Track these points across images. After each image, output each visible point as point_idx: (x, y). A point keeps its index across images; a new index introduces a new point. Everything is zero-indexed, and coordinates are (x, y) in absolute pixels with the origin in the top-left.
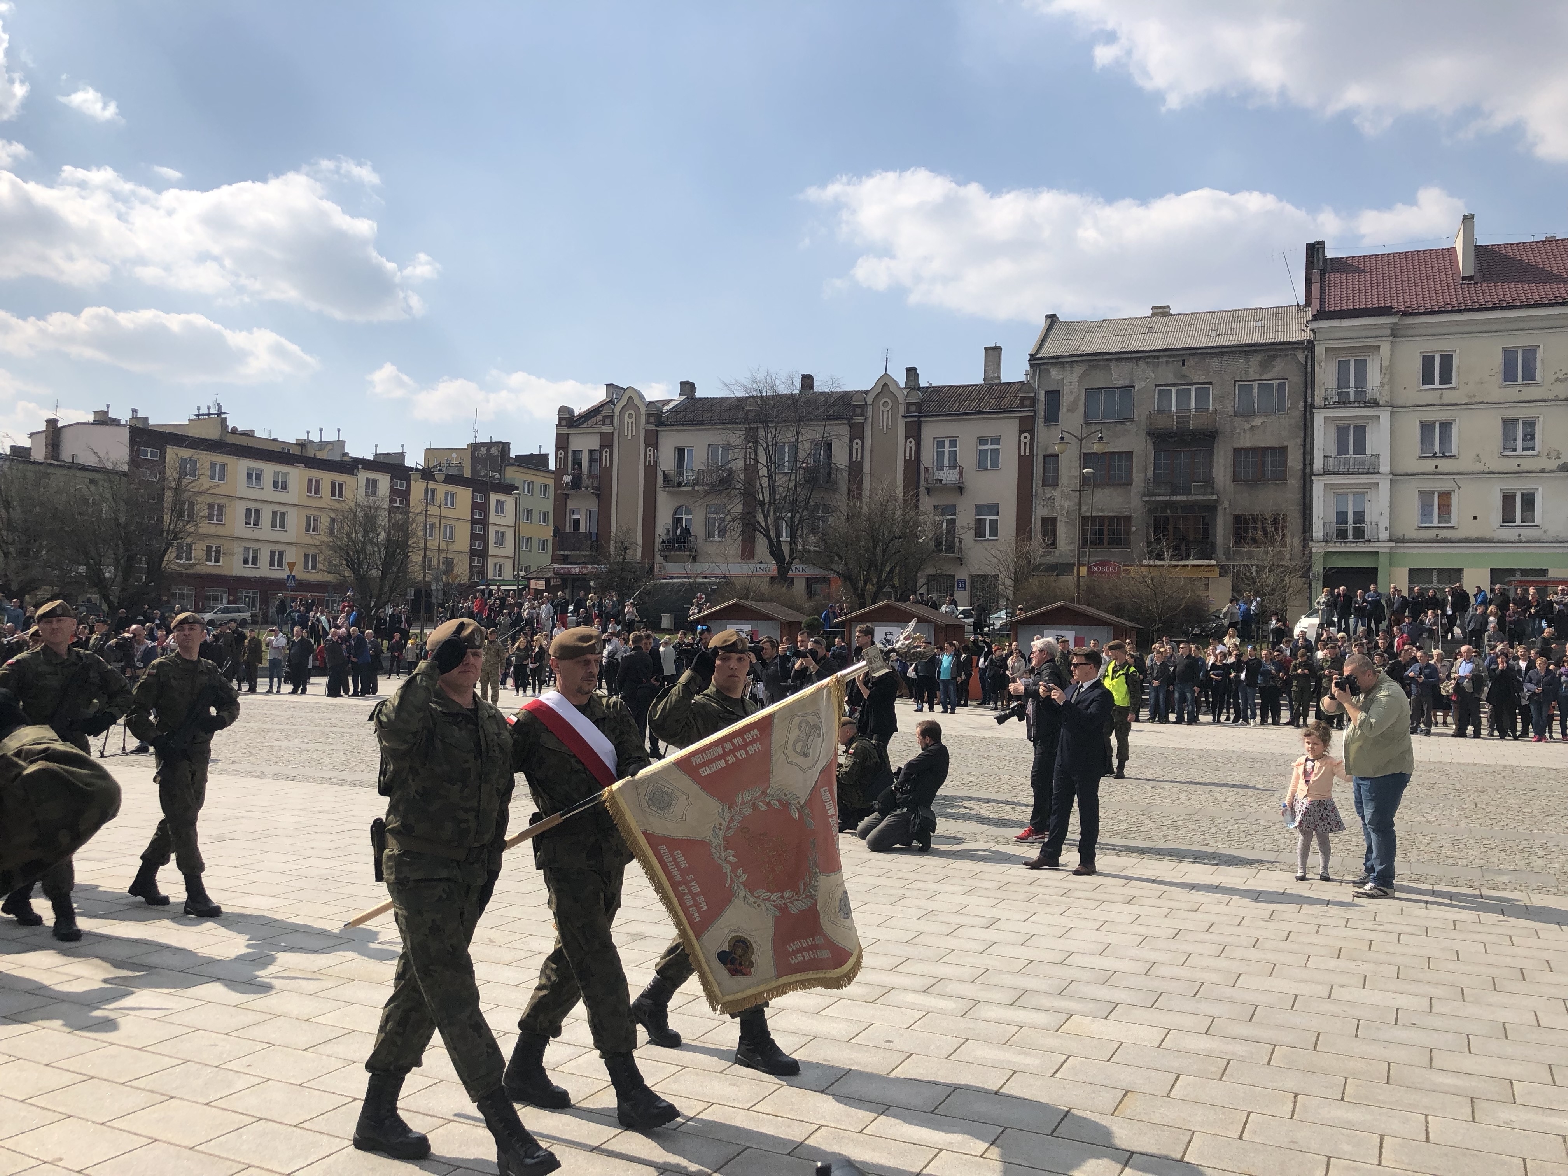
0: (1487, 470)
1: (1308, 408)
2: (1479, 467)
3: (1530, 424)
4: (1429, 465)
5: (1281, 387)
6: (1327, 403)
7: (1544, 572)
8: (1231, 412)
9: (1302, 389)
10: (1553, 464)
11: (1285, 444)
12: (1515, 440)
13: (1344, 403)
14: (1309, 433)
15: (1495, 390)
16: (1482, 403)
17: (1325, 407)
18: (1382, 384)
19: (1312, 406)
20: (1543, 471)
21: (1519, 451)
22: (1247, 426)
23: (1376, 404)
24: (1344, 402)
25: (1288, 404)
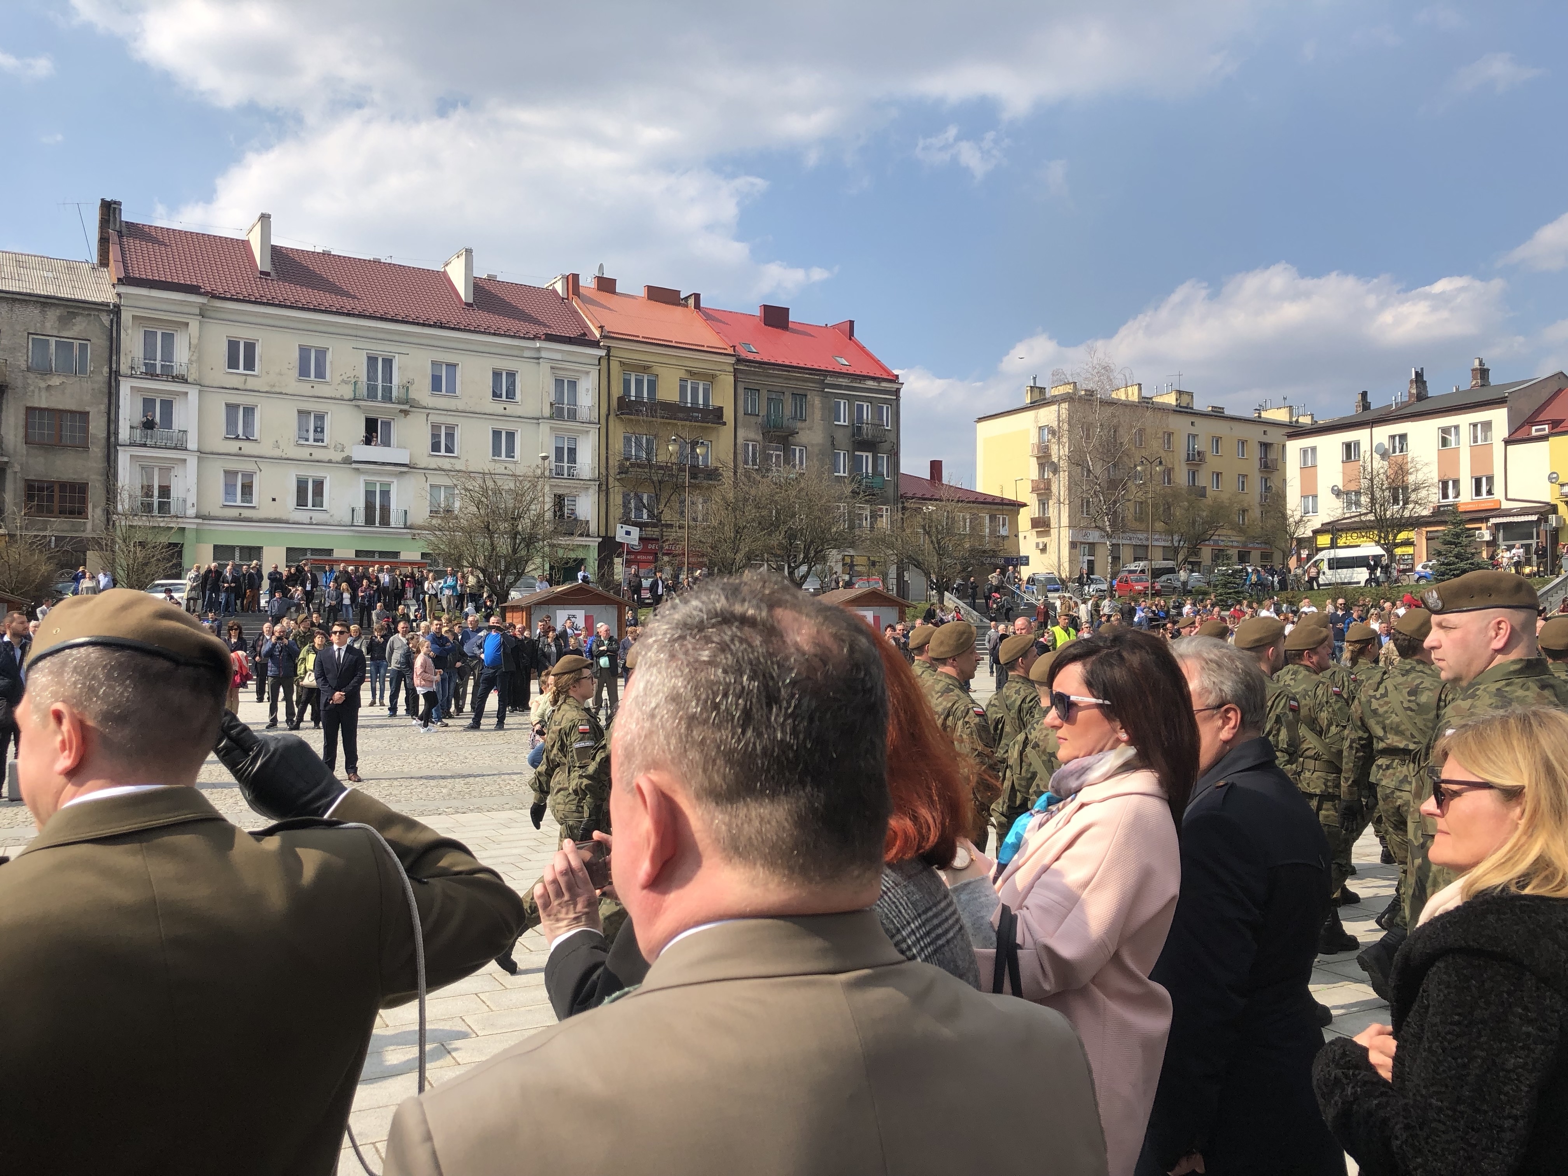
0: (285, 456)
1: (113, 376)
2: (277, 453)
3: (320, 418)
4: (233, 447)
5: (83, 348)
6: (133, 372)
7: (330, 552)
8: (24, 367)
9: (106, 355)
10: (338, 456)
11: (87, 409)
12: (307, 431)
13: (152, 375)
14: (113, 401)
15: (292, 383)
16: (281, 393)
17: (131, 376)
18: (191, 362)
19: (118, 373)
20: (330, 462)
21: (311, 442)
22: (43, 385)
23: (185, 381)
24: (150, 373)
25: (90, 367)
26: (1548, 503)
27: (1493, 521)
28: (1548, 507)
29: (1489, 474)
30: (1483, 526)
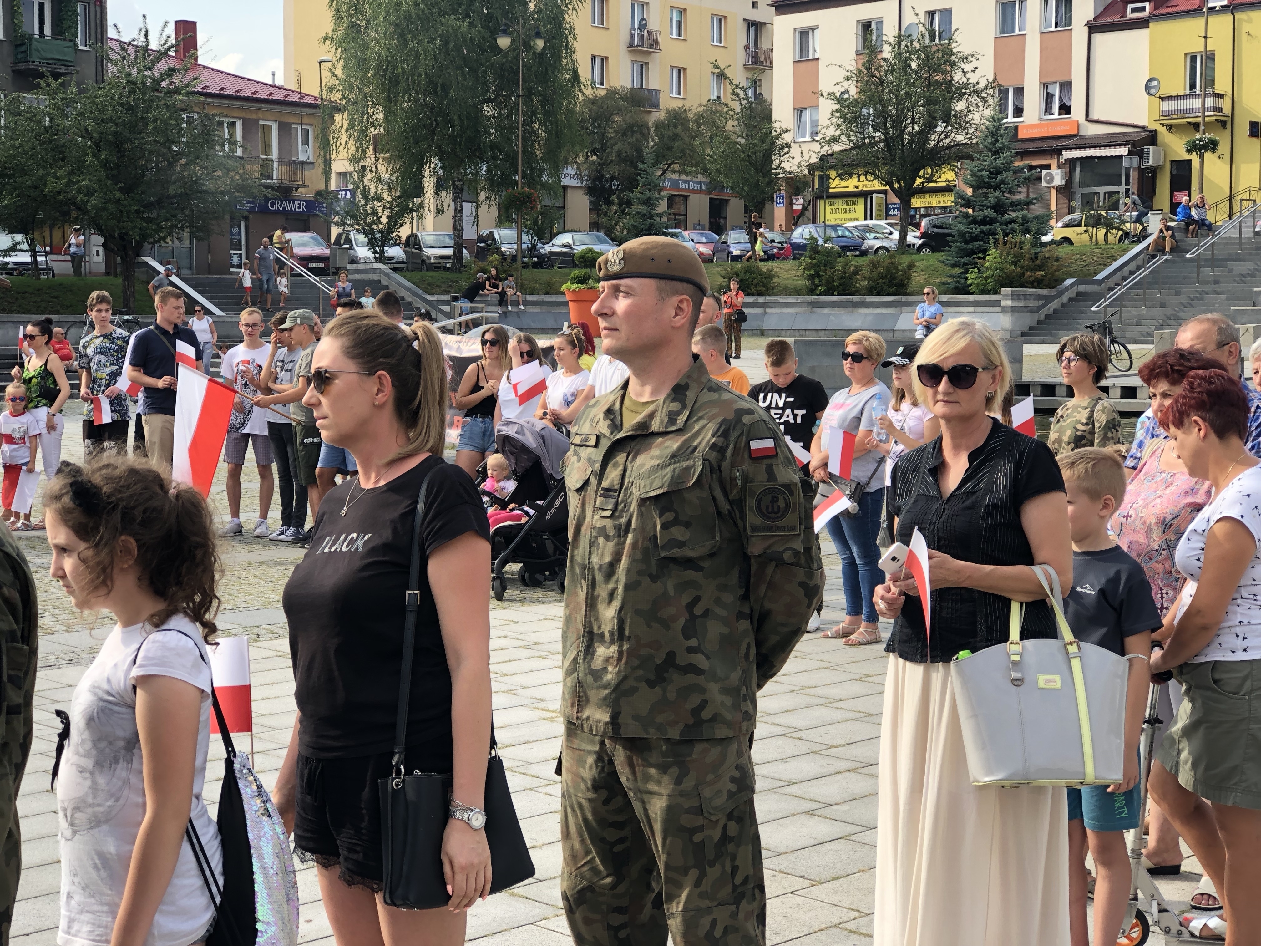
26: (1143, 127)
27: (1068, 154)
28: (1145, 134)
29: (1065, 79)
30: (1054, 163)
